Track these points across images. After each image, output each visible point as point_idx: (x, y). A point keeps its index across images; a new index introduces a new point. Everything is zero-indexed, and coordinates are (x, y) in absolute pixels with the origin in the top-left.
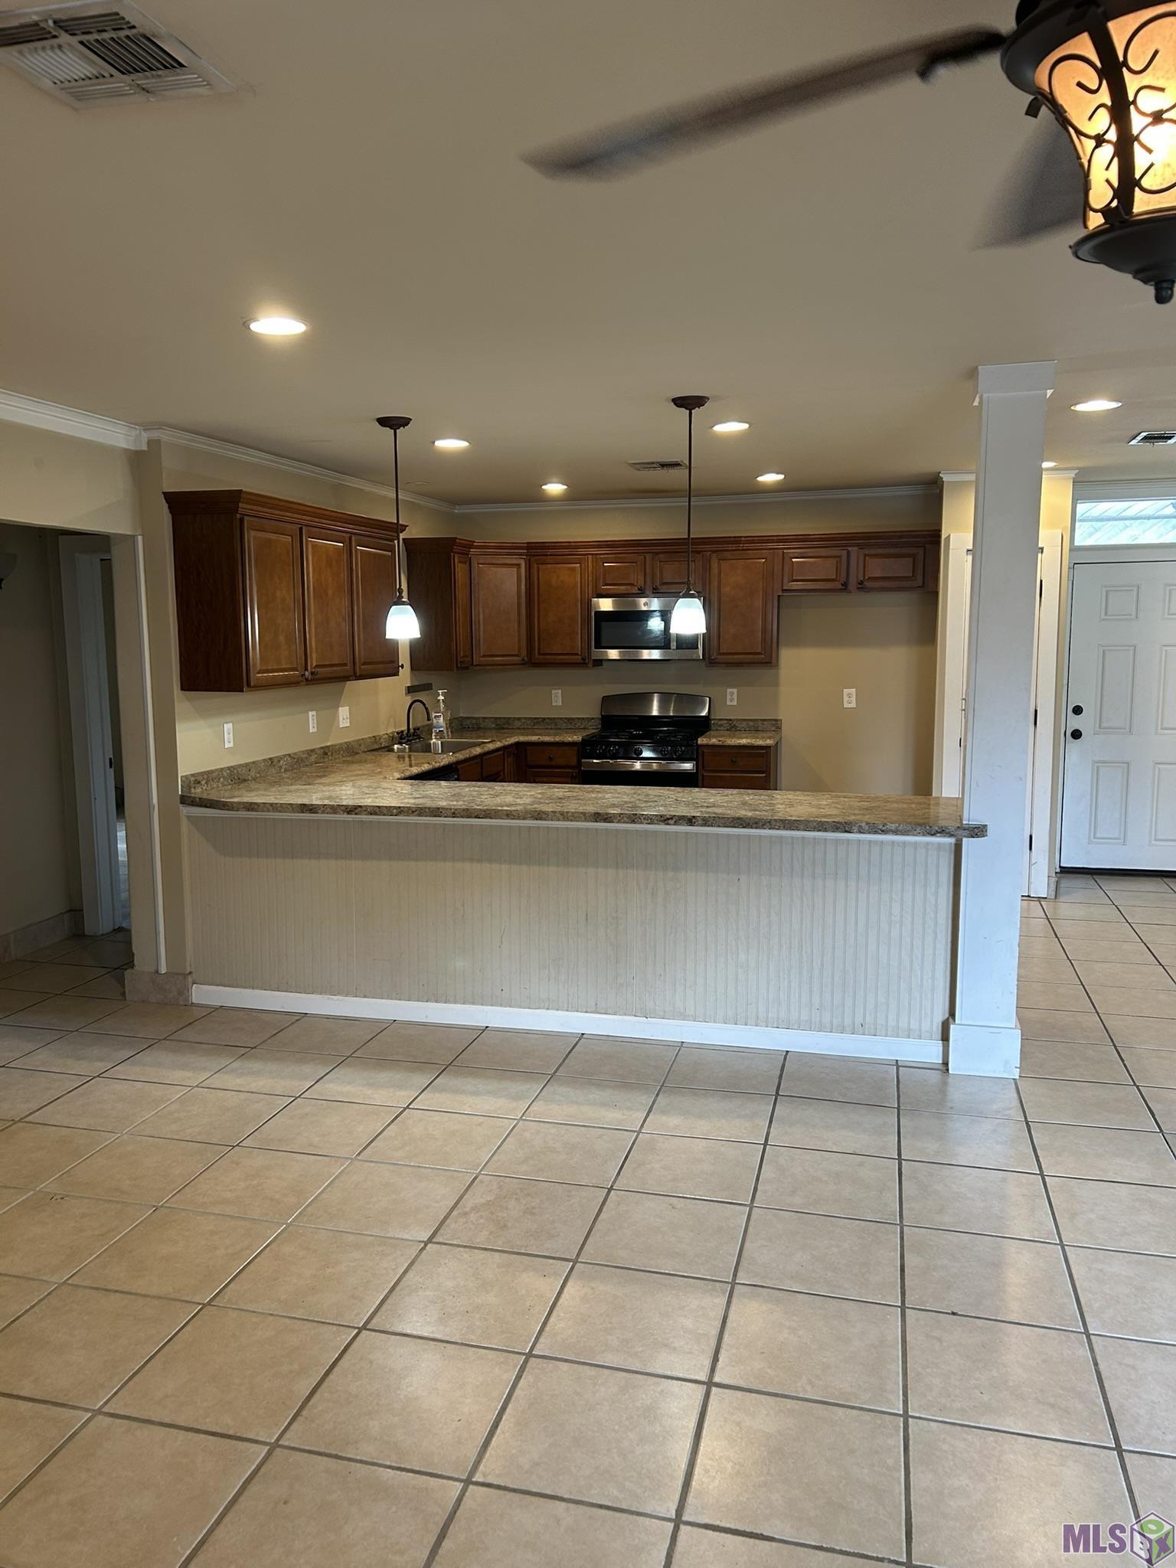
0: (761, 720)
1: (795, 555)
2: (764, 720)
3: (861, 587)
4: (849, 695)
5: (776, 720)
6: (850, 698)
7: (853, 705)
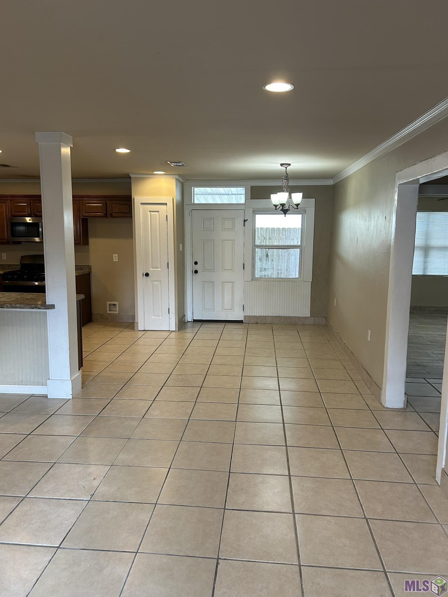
0: (83, 266)
1: (87, 203)
2: (84, 266)
3: (112, 216)
4: (115, 257)
5: (89, 266)
6: (115, 258)
7: (117, 260)
